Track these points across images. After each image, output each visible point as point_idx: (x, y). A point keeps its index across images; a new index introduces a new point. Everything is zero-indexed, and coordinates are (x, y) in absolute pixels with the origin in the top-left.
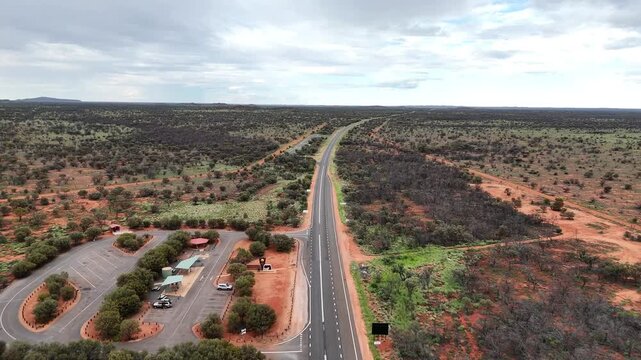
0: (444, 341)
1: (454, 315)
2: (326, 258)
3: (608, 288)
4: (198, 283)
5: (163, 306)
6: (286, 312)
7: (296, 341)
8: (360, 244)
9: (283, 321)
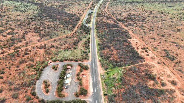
0: (116, 96)
1: (119, 89)
2: (95, 72)
3: (148, 80)
4: (71, 81)
5: (67, 88)
6: (89, 89)
7: (91, 97)
8: (102, 67)
9: (89, 91)
